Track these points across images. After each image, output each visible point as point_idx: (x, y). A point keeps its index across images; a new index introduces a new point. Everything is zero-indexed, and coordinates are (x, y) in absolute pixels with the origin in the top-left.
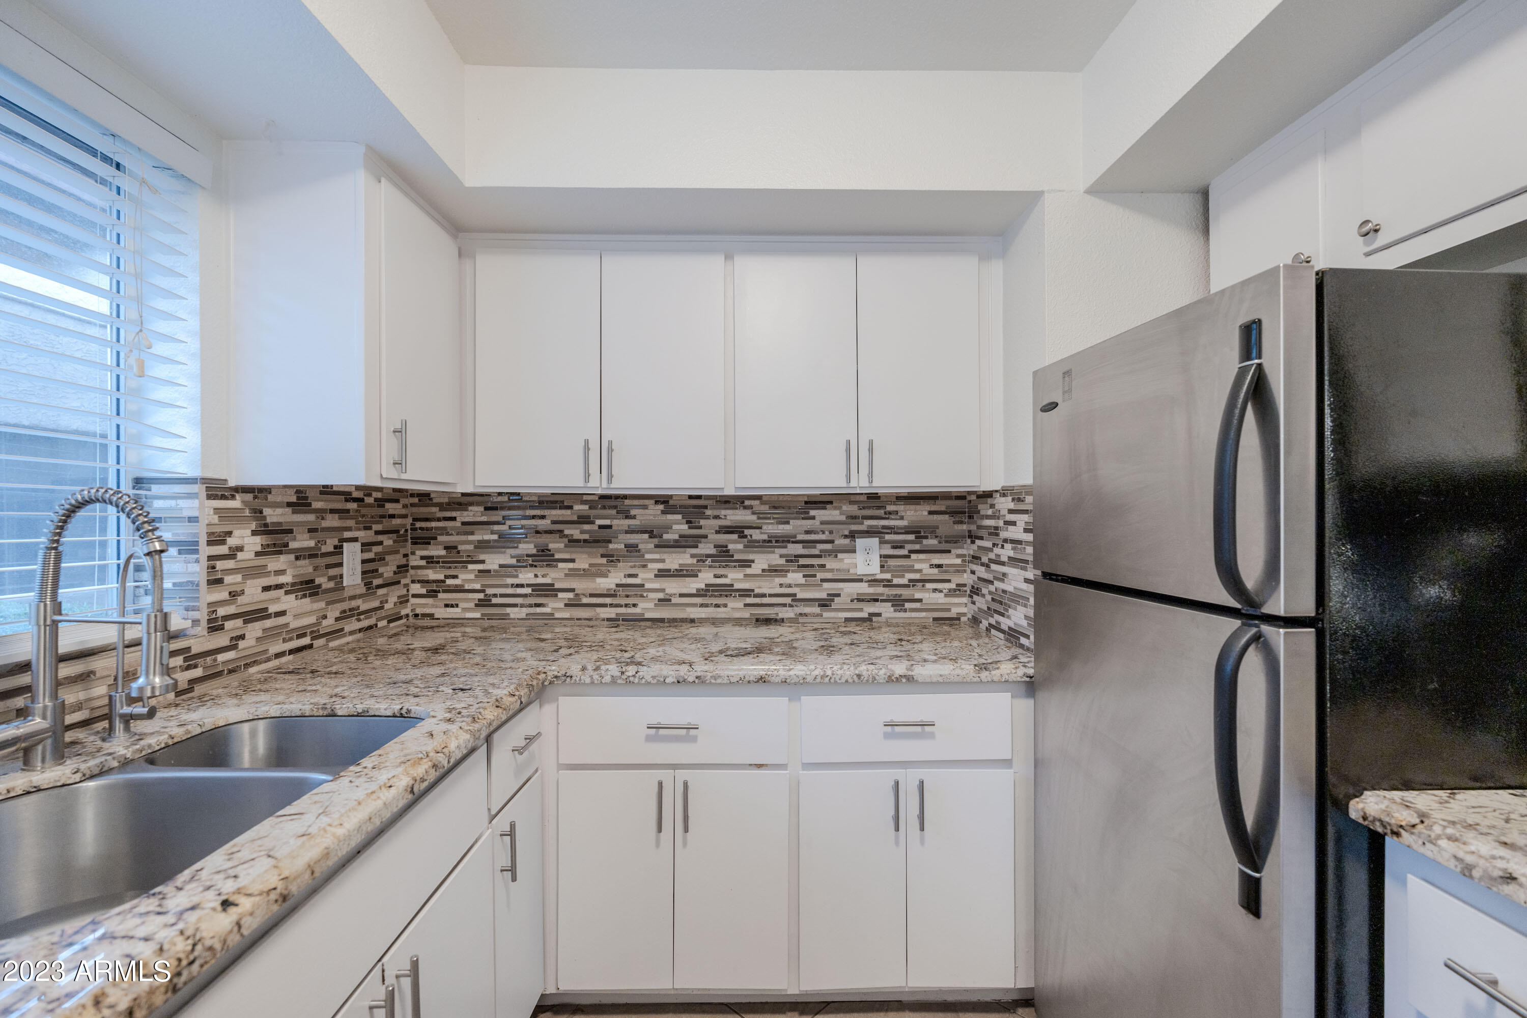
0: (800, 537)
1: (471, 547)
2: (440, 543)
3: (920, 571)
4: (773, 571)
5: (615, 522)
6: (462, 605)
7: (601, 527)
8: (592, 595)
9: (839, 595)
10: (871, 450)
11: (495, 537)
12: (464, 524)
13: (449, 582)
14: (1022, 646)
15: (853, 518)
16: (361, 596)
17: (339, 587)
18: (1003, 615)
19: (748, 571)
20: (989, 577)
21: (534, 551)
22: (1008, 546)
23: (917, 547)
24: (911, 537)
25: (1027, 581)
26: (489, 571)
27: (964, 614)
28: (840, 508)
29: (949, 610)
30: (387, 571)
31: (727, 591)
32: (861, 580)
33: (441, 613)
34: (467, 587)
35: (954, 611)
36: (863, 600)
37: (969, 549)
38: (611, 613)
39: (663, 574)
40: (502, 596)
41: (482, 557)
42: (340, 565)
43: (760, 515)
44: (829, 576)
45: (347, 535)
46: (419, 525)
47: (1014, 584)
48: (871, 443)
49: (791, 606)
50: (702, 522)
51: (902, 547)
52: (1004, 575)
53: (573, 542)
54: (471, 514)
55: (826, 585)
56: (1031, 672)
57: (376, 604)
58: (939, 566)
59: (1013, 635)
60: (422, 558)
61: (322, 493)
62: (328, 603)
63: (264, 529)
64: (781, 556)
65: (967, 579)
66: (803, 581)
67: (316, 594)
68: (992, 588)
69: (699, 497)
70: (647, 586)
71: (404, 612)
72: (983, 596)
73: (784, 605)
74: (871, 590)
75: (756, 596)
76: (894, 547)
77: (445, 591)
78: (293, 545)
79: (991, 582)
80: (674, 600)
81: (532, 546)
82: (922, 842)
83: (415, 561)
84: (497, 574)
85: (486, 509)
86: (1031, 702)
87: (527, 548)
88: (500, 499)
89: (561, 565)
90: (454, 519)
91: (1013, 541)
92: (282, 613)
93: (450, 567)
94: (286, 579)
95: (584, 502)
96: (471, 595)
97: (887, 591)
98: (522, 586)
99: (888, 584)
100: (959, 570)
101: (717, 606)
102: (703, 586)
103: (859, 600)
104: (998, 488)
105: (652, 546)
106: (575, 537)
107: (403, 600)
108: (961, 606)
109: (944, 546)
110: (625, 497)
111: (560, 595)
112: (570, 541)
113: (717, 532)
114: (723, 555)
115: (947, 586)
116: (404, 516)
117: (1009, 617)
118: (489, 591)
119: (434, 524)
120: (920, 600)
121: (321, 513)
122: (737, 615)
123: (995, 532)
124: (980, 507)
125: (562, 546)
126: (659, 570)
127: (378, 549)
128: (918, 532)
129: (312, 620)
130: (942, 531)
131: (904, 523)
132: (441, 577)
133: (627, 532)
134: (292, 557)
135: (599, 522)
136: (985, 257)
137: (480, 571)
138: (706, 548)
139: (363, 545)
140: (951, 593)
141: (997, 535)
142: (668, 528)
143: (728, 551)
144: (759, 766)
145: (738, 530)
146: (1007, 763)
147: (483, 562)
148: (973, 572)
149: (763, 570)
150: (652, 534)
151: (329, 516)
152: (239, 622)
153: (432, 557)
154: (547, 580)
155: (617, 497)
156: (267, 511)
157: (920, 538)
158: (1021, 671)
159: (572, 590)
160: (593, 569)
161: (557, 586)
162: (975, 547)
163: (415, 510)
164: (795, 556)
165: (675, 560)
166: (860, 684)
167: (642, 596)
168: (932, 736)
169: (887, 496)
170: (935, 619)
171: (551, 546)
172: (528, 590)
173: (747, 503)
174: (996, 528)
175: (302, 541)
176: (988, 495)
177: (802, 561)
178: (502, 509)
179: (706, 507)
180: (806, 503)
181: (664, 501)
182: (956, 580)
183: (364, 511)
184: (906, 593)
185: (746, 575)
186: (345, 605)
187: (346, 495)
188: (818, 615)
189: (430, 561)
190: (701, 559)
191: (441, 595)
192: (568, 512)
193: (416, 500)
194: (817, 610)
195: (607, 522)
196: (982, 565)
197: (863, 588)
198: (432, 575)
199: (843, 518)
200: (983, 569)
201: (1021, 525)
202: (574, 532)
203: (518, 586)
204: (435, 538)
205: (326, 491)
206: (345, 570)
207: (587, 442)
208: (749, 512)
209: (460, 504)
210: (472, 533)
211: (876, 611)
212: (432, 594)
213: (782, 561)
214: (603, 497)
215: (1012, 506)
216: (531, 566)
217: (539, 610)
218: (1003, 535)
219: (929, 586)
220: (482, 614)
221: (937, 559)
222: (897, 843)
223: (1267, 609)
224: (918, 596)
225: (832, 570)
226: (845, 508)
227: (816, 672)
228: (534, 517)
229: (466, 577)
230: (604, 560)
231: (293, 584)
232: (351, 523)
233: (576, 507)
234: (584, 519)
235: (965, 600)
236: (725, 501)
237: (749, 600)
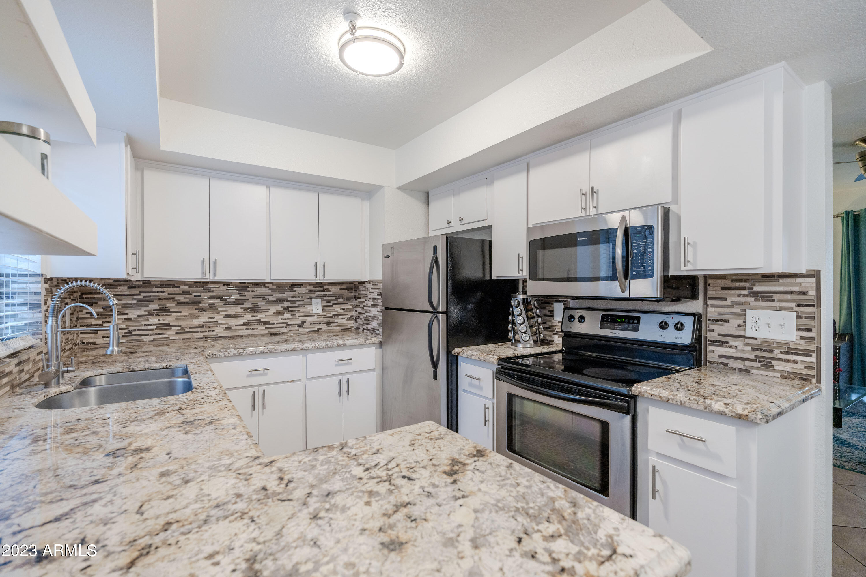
0: (289, 299)
1: (120, 307)
2: (99, 305)
3: (337, 311)
4: (278, 313)
5: (203, 294)
7: (195, 296)
8: (190, 328)
9: (305, 322)
10: (324, 266)
11: (135, 302)
14: (376, 334)
15: (311, 291)
18: (369, 324)
19: (267, 314)
20: (364, 312)
21: (158, 308)
22: (371, 300)
23: (336, 302)
24: (334, 298)
25: (378, 311)
26: (131, 319)
27: (353, 327)
28: (306, 287)
29: (347, 326)
31: (258, 322)
32: (314, 316)
33: (99, 341)
35: (350, 326)
36: (315, 324)
37: (355, 302)
38: (201, 335)
39: (227, 316)
40: (138, 330)
41: (126, 312)
43: (273, 290)
44: (302, 314)
45: (66, 301)
46: (84, 296)
47: (373, 313)
48: (324, 263)
49: (286, 327)
50: (246, 293)
51: (330, 302)
52: (370, 310)
53: (179, 303)
54: (120, 290)
55: (300, 318)
56: (381, 340)
58: (344, 309)
59: (373, 331)
64: (282, 307)
65: (354, 314)
66: (291, 317)
68: (365, 316)
69: (245, 283)
70: (220, 322)
72: (361, 319)
73: (283, 327)
74: (318, 319)
75: (271, 324)
76: (327, 302)
79: (364, 314)
80: (233, 328)
81: (157, 305)
82: (348, 400)
84: (136, 320)
85: (129, 288)
86: (381, 350)
87: (153, 306)
88: (137, 283)
89: (173, 314)
91: (373, 299)
93: (106, 318)
97: (324, 320)
98: (151, 325)
99: (325, 316)
100: (351, 310)
101: (253, 329)
102: (247, 321)
103: (313, 324)
104: (367, 280)
105: (222, 304)
106: (181, 301)
108: (352, 324)
109: (346, 302)
111: (173, 328)
112: (178, 303)
113: (253, 298)
114: (256, 307)
115: (346, 316)
117: (371, 325)
118: (131, 328)
119: (95, 296)
120: (337, 322)
122: (262, 332)
123: (366, 296)
124: (359, 287)
125: (174, 305)
126: (225, 315)
128: (336, 296)
130: (345, 296)
131: (331, 293)
132: (101, 322)
133: (209, 298)
135: (194, 294)
136: (363, 199)
137: (125, 319)
138: (248, 305)
140: (348, 319)
141: (367, 297)
142: (229, 296)
143: (258, 306)
144: (291, 381)
145: (263, 297)
146: (373, 370)
147: (127, 314)
148: (356, 311)
149: (274, 313)
150: (221, 298)
154: (166, 322)
155: (204, 282)
157: (337, 298)
158: (378, 340)
159: (180, 326)
160: (191, 316)
161: (171, 324)
162: (357, 301)
164: (288, 307)
165: (233, 310)
166: (328, 348)
167: (217, 327)
168: (351, 364)
169: (324, 282)
170: (342, 329)
171: (168, 305)
172: (155, 327)
173: (266, 285)
174: (366, 294)
176: (364, 283)
177: (290, 309)
178: (138, 288)
179: (248, 287)
180: (292, 285)
181: (227, 284)
182: (350, 314)
184: (331, 320)
185: (266, 316)
188: (297, 330)
190: (246, 309)
192: (178, 289)
194: (297, 328)
195: (199, 294)
196: (361, 308)
197: (315, 319)
199: (307, 291)
200: (361, 309)
201: (376, 293)
202: (181, 299)
203: (148, 325)
204: (97, 303)
208: (267, 289)
209: (112, 285)
210: (121, 300)
211: (320, 327)
213: (282, 309)
214: (196, 282)
215: (372, 287)
216: (156, 315)
217: (160, 336)
218: (369, 297)
219: (340, 317)
220: (127, 340)
221: (343, 307)
222: (340, 401)
223: (438, 311)
224: (336, 321)
225: (302, 312)
226: (308, 287)
227: (313, 345)
228: (158, 292)
230: (197, 311)
233: (182, 287)
234: (185, 293)
235: (353, 321)
236: (257, 285)
237: (267, 326)
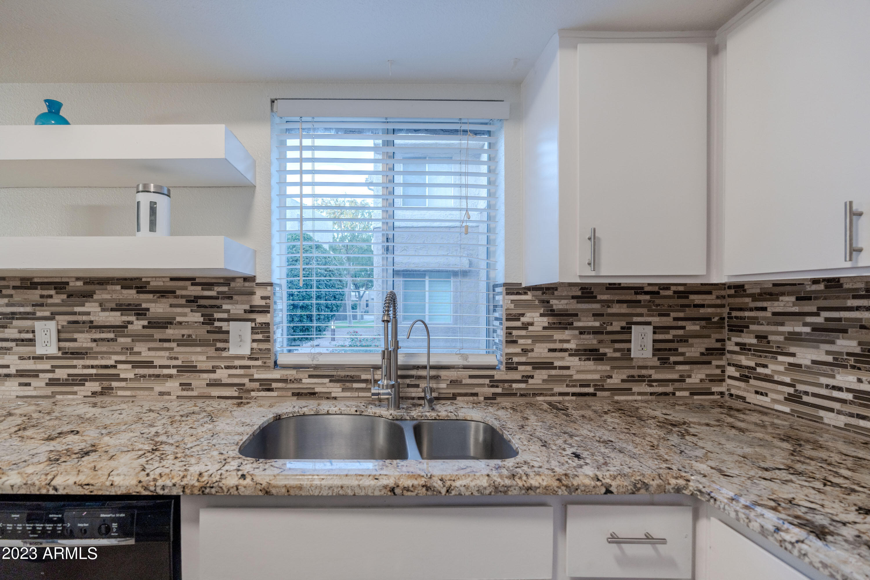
1: (781, 338)
2: (753, 332)
6: (772, 395)
11: (808, 329)
12: (774, 314)
13: (760, 370)
16: (652, 368)
17: (627, 358)
21: (858, 350)
26: (800, 366)
30: (692, 351)
33: (752, 398)
34: (776, 378)
40: (815, 395)
41: (792, 350)
42: (629, 341)
45: (635, 319)
46: (734, 314)
54: (782, 304)
57: (676, 376)
60: (737, 344)
61: (607, 289)
62: (613, 368)
63: (551, 312)
67: (602, 359)
77: (755, 378)
78: (577, 324)
81: (855, 343)
84: (808, 371)
85: (798, 299)
87: (849, 344)
88: (815, 287)
90: (764, 309)
92: (568, 368)
93: (761, 356)
94: (572, 345)
96: (780, 388)
98: (841, 389)
118: (801, 387)
119: (747, 314)
121: (608, 303)
127: (680, 332)
129: (597, 377)
132: (752, 364)
134: (577, 332)
137: (790, 364)
139: (655, 328)
147: (793, 355)
151: (617, 305)
152: (529, 368)
153: (745, 344)
156: (553, 302)
163: (731, 300)
172: (850, 396)
175: (587, 322)
178: (816, 298)
183: (657, 301)
186: (635, 372)
187: (638, 290)
189: (744, 348)
191: (752, 382)
193: (732, 292)
198: (745, 361)
203: (835, 388)
204: (748, 327)
205: (614, 287)
206: (633, 346)
209: (771, 294)
210: (782, 324)
212: (744, 378)
216: (853, 367)
220: (792, 410)
228: (858, 308)
229: (776, 368)
231: (576, 350)
232: (642, 311)
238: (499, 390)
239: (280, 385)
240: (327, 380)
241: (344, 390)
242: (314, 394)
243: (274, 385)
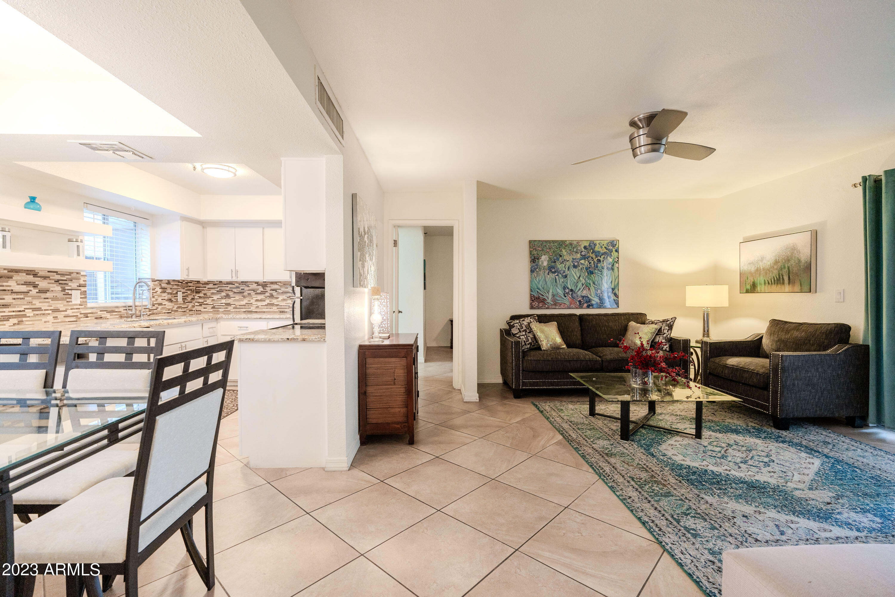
1: (210, 294)
2: (202, 293)
4: (284, 300)
5: (245, 288)
6: (208, 308)
8: (239, 306)
11: (216, 292)
12: (208, 288)
13: (205, 302)
16: (182, 304)
17: (177, 301)
19: (278, 300)
26: (214, 300)
30: (189, 299)
31: (273, 305)
33: (203, 310)
34: (209, 304)
38: (244, 310)
39: (257, 300)
40: (218, 306)
41: (213, 296)
42: (177, 296)
43: (281, 286)
45: (179, 290)
46: (197, 288)
50: (266, 288)
53: (235, 293)
54: (210, 286)
57: (186, 306)
60: (198, 297)
62: (175, 304)
63: (162, 288)
67: (172, 302)
69: (266, 282)
70: (253, 303)
71: (193, 309)
78: (167, 291)
80: (260, 307)
81: (225, 294)
83: (196, 297)
85: (214, 285)
87: (223, 294)
88: (217, 282)
89: (232, 298)
90: (206, 287)
92: (165, 305)
93: (205, 299)
94: (166, 298)
95: (237, 283)
96: (210, 306)
101: (271, 308)
102: (267, 304)
105: (254, 294)
107: (193, 307)
110: (248, 282)
111: (232, 306)
113: (270, 290)
114: (272, 296)
116: (194, 286)
118: (214, 305)
119: (201, 288)
121: (173, 285)
125: (232, 294)
127: (186, 294)
129: (171, 307)
132: (203, 301)
133: (248, 290)
134: (167, 294)
135: (241, 288)
137: (212, 300)
138: (267, 294)
139: (182, 292)
142: (258, 289)
145: (275, 290)
147: (213, 298)
150: (254, 291)
151: (175, 286)
152: (157, 305)
154: (229, 302)
155: (246, 282)
156: (162, 284)
159: (235, 304)
160: (240, 299)
161: (231, 303)
163: (196, 285)
165: (260, 297)
167: (252, 306)
171: (229, 294)
172: (224, 305)
173: (277, 283)
175: (169, 291)
178: (218, 285)
179: (267, 284)
181: (257, 283)
183: (183, 285)
186: (179, 305)
187: (179, 281)
189: (200, 297)
190: (266, 297)
191: (203, 306)
192: (233, 286)
193: (196, 283)
195: (243, 288)
198: (200, 301)
202: (235, 290)
203: (222, 303)
205: (174, 281)
206: (178, 298)
207: (232, 270)
208: (277, 285)
209: (207, 284)
210: (210, 291)
212: (201, 305)
213: (286, 298)
214: (242, 282)
216: (225, 299)
217: (227, 309)
220: (213, 310)
228: (225, 287)
229: (209, 301)
230: (242, 297)
232: (179, 287)
233: (235, 284)
234: (237, 287)
236: (272, 283)
237: (278, 307)
238: (151, 313)
239: (91, 315)
240: (105, 312)
241: (111, 315)
242: (101, 318)
243: (89, 315)
